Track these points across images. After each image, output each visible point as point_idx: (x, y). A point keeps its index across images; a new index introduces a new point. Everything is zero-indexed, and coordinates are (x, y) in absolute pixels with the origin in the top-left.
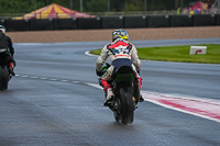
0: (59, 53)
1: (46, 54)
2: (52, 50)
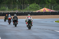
0: (46, 22)
1: (42, 22)
2: (44, 21)
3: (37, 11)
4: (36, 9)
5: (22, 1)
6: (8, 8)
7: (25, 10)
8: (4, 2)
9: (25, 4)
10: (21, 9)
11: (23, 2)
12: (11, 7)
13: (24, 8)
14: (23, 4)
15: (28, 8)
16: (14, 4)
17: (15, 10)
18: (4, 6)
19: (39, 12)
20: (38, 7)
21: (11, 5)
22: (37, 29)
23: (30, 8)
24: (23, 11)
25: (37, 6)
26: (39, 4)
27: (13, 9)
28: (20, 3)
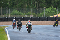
3: (55, 16)
4: (53, 13)
5: (37, 4)
6: (22, 12)
7: (41, 14)
8: (16, 5)
9: (41, 7)
10: (36, 13)
11: (39, 5)
12: (25, 11)
13: (39, 12)
14: (39, 7)
15: (44, 12)
16: (28, 7)
17: (29, 14)
18: (17, 10)
19: (57, 17)
20: (56, 12)
21: (25, 8)
22: (55, 36)
23: (47, 12)
24: (38, 16)
25: (54, 10)
26: (56, 8)
27: (27, 13)
28: (35, 6)
